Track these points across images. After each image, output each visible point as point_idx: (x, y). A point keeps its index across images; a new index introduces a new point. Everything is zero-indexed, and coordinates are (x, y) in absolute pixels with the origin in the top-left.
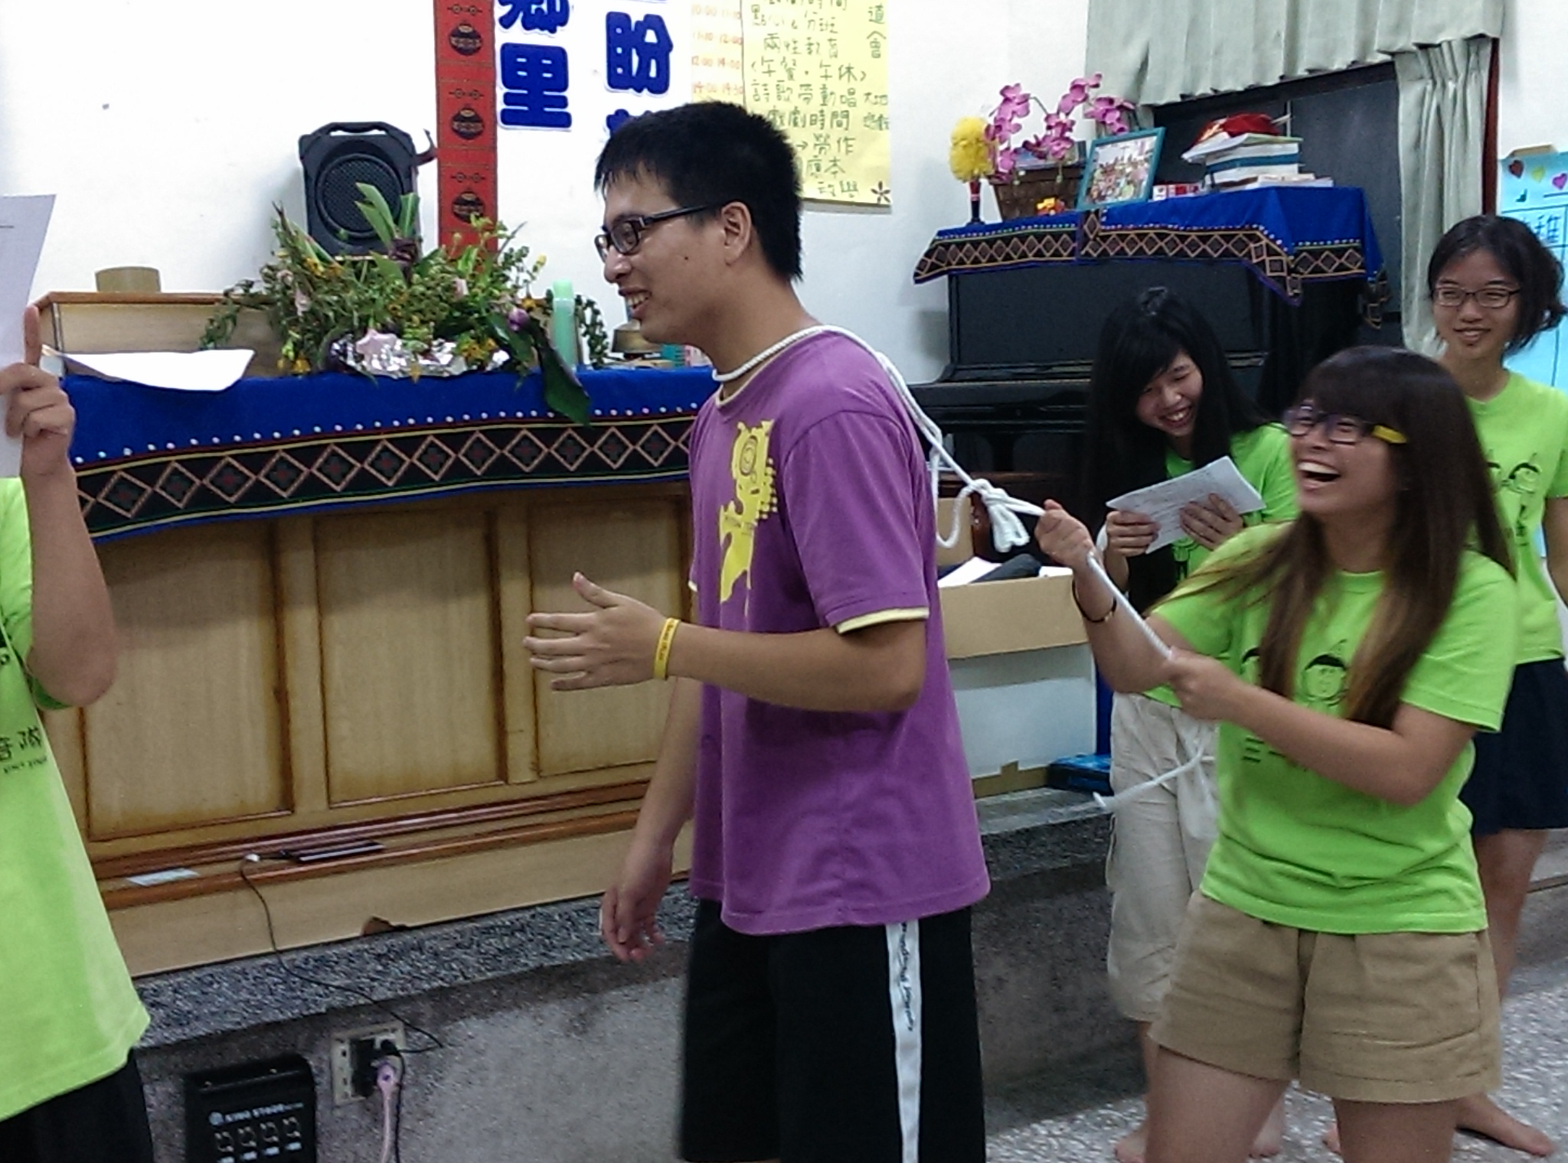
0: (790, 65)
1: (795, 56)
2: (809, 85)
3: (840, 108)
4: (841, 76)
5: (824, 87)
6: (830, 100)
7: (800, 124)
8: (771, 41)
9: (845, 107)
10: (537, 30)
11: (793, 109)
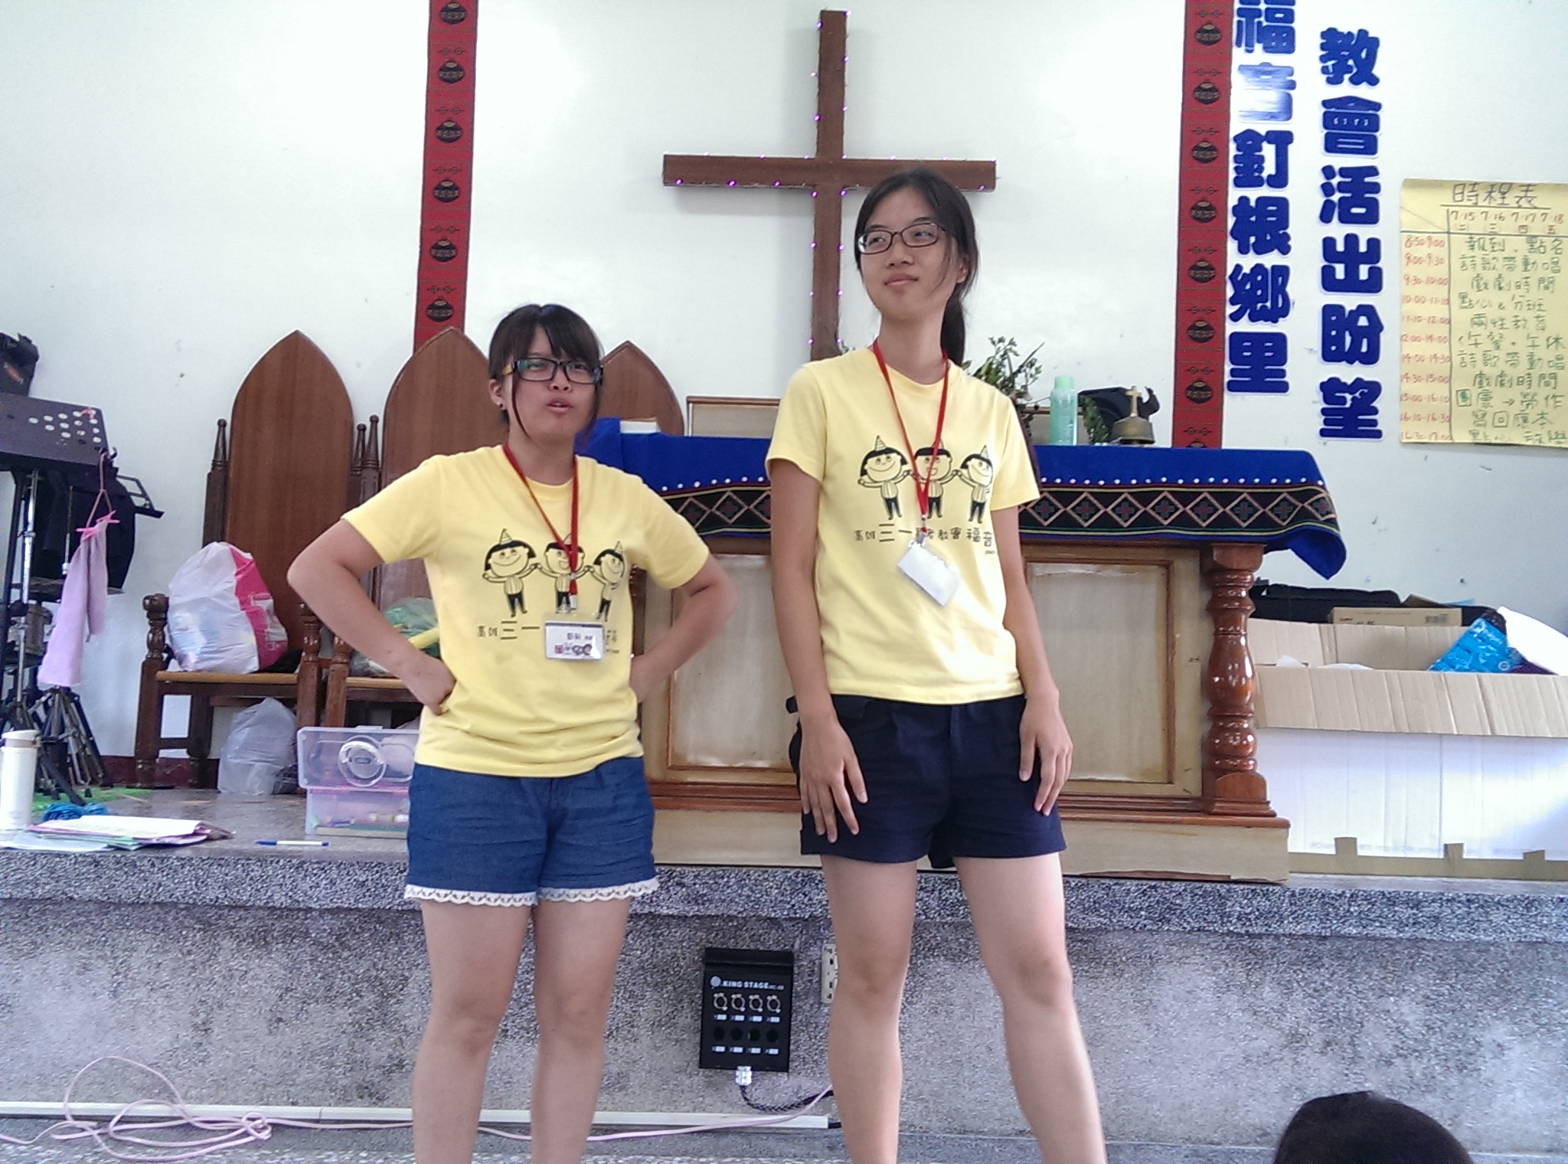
0: (1497, 338)
1: (1501, 331)
2: (1516, 353)
3: (1546, 370)
4: (1548, 346)
5: (1532, 354)
6: (1538, 365)
7: (1507, 385)
8: (1478, 321)
9: (1553, 370)
10: (1262, 322)
11: (1499, 373)
